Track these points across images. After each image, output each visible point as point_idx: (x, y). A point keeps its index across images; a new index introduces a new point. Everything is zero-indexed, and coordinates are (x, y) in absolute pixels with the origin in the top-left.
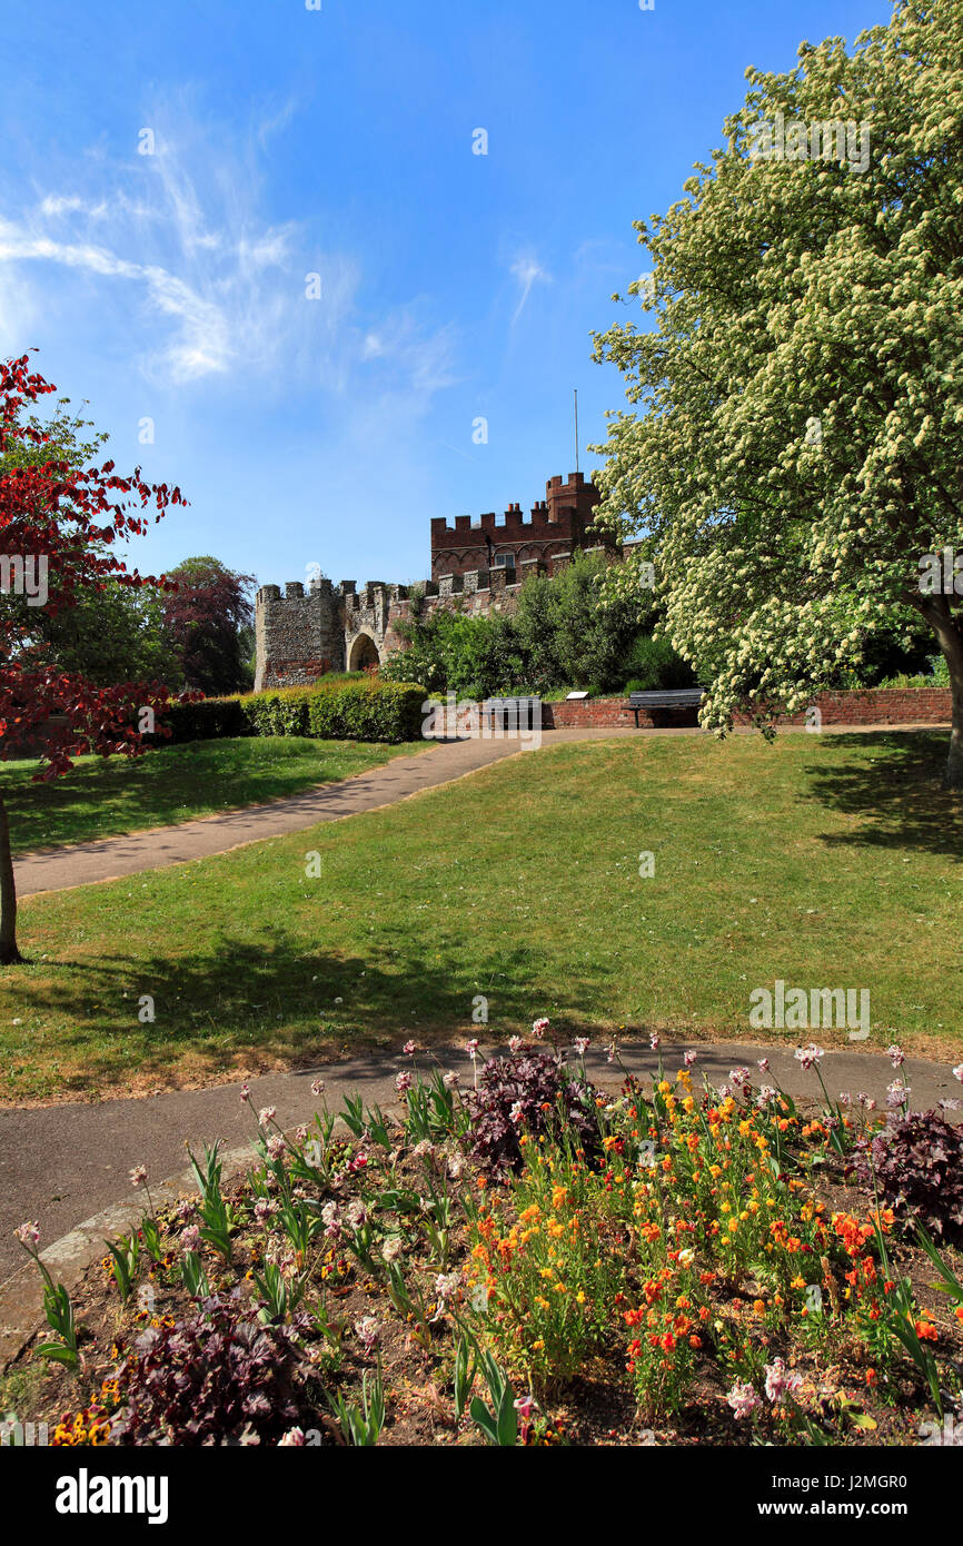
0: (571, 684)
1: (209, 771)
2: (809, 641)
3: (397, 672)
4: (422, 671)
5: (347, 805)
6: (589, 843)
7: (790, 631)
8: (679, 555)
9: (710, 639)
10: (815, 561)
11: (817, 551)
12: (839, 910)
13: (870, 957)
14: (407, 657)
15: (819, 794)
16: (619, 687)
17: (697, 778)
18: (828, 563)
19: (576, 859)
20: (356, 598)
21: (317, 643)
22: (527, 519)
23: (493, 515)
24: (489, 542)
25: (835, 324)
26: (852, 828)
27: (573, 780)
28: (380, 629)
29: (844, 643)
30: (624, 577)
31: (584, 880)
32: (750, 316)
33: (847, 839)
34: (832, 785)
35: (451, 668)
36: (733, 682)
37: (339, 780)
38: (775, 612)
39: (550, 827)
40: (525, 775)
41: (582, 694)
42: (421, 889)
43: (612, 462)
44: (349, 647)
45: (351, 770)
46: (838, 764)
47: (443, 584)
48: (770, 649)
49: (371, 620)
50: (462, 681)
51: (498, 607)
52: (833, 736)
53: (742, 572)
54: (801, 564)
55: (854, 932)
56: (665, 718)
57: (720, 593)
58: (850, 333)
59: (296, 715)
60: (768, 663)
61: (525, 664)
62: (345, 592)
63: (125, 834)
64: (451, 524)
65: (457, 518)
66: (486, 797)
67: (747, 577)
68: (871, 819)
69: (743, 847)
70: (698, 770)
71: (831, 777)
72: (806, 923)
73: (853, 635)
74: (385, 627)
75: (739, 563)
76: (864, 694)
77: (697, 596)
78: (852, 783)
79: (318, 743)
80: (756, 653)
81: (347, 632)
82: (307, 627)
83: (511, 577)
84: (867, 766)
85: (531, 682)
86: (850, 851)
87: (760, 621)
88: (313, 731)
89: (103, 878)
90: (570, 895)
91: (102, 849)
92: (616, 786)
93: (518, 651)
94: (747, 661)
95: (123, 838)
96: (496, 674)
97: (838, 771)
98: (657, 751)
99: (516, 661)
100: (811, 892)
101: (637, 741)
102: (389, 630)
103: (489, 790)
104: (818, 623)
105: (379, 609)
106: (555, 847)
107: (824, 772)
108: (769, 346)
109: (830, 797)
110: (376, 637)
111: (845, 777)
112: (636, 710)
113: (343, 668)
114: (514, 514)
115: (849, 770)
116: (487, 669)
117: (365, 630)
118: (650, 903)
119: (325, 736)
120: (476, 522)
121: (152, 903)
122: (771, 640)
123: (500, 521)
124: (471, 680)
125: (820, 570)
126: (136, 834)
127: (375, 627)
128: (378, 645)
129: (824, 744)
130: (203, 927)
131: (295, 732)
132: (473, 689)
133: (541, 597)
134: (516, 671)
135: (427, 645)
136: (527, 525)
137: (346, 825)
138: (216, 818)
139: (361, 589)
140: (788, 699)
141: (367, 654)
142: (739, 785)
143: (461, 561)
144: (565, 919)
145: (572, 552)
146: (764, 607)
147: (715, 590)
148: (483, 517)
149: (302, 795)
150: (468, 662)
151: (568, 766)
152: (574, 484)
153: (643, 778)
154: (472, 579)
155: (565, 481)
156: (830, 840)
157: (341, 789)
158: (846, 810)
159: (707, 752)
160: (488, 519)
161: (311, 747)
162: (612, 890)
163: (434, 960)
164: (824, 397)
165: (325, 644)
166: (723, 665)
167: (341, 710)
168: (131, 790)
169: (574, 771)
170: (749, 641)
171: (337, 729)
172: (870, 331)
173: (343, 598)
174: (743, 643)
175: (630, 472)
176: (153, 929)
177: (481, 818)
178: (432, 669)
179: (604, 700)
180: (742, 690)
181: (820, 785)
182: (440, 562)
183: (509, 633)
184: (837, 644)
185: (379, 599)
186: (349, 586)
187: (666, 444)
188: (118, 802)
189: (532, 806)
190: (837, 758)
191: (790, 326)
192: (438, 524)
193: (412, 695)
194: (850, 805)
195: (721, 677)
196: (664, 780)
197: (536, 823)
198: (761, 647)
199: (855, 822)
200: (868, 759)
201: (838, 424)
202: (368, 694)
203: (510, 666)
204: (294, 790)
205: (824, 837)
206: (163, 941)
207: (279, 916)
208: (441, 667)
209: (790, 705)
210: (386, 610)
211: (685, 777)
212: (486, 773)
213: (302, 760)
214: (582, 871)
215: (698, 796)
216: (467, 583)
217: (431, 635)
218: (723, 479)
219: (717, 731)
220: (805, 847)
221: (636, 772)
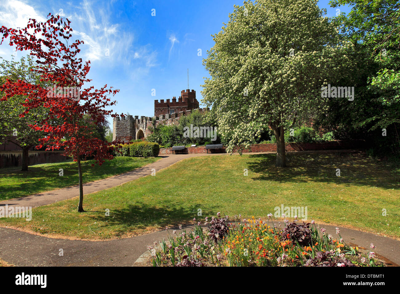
0: (192, 143)
1: (108, 165)
2: (250, 132)
3: (150, 139)
4: (156, 139)
5: (145, 173)
6: (202, 181)
7: (246, 130)
8: (221, 112)
9: (229, 131)
10: (250, 114)
11: (250, 112)
12: (259, 194)
13: (268, 203)
14: (152, 136)
15: (250, 169)
16: (203, 144)
17: (223, 165)
18: (253, 114)
19: (201, 185)
20: (139, 120)
21: (129, 132)
22: (177, 101)
23: (169, 99)
24: (168, 106)
25: (255, 62)
26: (258, 176)
27: (195, 166)
28: (145, 128)
29: (257, 133)
30: (208, 117)
31: (204, 190)
32: (236, 58)
33: (258, 179)
34: (252, 166)
35: (163, 139)
36: (234, 142)
37: (141, 167)
38: (242, 126)
39: (193, 178)
40: (185, 165)
41: (195, 145)
42: (168, 193)
43: (205, 89)
44: (137, 133)
45: (143, 164)
46: (253, 162)
47: (160, 117)
48: (242, 134)
49: (142, 126)
50: (166, 142)
51: (174, 123)
52: (251, 155)
53: (235, 116)
54: (247, 115)
55: (263, 199)
56: (214, 151)
57: (230, 121)
58: (257, 64)
59: (126, 151)
60: (241, 137)
61: (181, 138)
62: (136, 119)
63: (93, 181)
64: (159, 101)
65: (161, 100)
66: (177, 171)
67: (236, 118)
68: (262, 174)
69: (236, 181)
70: (223, 164)
71: (252, 165)
72: (253, 197)
73: (259, 131)
74: (146, 128)
75: (234, 114)
76: (257, 145)
77: (225, 121)
78: (257, 166)
79: (133, 158)
80: (238, 135)
81: (136, 129)
82: (126, 128)
83: (177, 115)
84: (259, 162)
85: (182, 142)
86: (259, 181)
87: (239, 128)
88: (130, 155)
89: (93, 192)
90: (202, 193)
91: (90, 185)
92: (205, 168)
93: (179, 134)
94: (237, 137)
95: (93, 182)
96: (174, 140)
97: (253, 163)
98: (213, 159)
99: (179, 137)
100: (252, 190)
101: (209, 157)
102: (147, 129)
103: (177, 169)
104: (251, 128)
105: (144, 123)
106: (195, 183)
107: (250, 163)
108: (240, 65)
109: (252, 169)
110: (143, 130)
111: (255, 165)
112: (207, 149)
113: (135, 139)
114: (174, 99)
115: (256, 163)
116: (172, 139)
117: (141, 129)
118: (220, 194)
119: (134, 156)
120: (165, 101)
121: (108, 197)
122: (241, 132)
123: (171, 101)
124: (168, 142)
125: (251, 116)
126: (96, 181)
127: (143, 128)
128: (144, 133)
129: (250, 157)
130: (123, 202)
131: (126, 155)
132: (169, 144)
133: (185, 121)
134: (179, 140)
135: (157, 133)
136: (177, 102)
137: (146, 178)
138: (114, 177)
139: (140, 118)
140: (245, 146)
141: (141, 135)
142: (233, 167)
143: (162, 111)
144: (202, 198)
145: (191, 110)
146: (240, 124)
147: (229, 120)
148: (167, 100)
149: (133, 171)
150: (167, 137)
151: (194, 163)
152: (188, 92)
153: (211, 166)
154: (167, 116)
155: (185, 91)
156: (254, 179)
157: (142, 169)
158: (257, 172)
159: (225, 159)
160: (168, 100)
161: (131, 159)
162: (211, 191)
163: (178, 208)
164: (252, 78)
165: (131, 132)
166: (231, 138)
167: (138, 149)
168: (89, 170)
169: (195, 164)
170: (237, 132)
171: (137, 154)
172: (261, 64)
173: (135, 120)
174: (235, 133)
175: (210, 92)
176: (112, 203)
177: (177, 176)
178: (158, 139)
179: (200, 147)
180: (235, 144)
181: (250, 167)
182: (156, 111)
183: (177, 130)
184: (255, 133)
185: (144, 121)
186: (137, 117)
187: (218, 86)
188: (87, 174)
189: (188, 173)
190: (253, 160)
191: (245, 61)
192: (156, 101)
193: (155, 145)
194: (257, 171)
195: (231, 141)
196: (216, 166)
197: (190, 177)
198: (239, 133)
199: (258, 175)
200: (259, 160)
201: (255, 83)
202: (145, 145)
203: (177, 138)
204: (130, 170)
205: (253, 178)
206: (116, 206)
207: (139, 199)
208: (161, 139)
209: (246, 147)
210: (146, 123)
211: (220, 165)
212: (175, 165)
213: (130, 162)
214: (203, 187)
215: (224, 170)
216: (166, 117)
217: (158, 130)
218: (231, 94)
219: (230, 154)
220: (250, 181)
221: (210, 164)
